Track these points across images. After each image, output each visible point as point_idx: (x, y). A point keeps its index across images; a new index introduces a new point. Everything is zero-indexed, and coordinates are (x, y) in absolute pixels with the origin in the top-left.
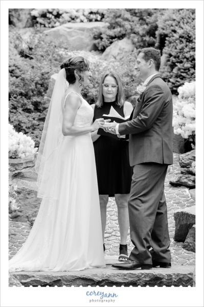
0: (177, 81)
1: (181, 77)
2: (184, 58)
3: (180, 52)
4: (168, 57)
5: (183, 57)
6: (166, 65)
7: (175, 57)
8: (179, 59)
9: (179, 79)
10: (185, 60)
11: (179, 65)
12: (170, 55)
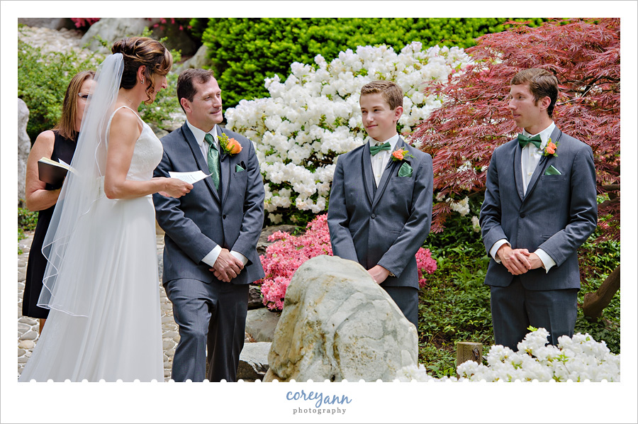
0: (229, 97)
1: (237, 89)
2: (243, 53)
3: (236, 40)
4: (213, 49)
5: (242, 49)
6: (210, 65)
7: (226, 49)
8: (234, 54)
9: (233, 94)
10: (246, 56)
11: (234, 66)
12: (218, 45)
